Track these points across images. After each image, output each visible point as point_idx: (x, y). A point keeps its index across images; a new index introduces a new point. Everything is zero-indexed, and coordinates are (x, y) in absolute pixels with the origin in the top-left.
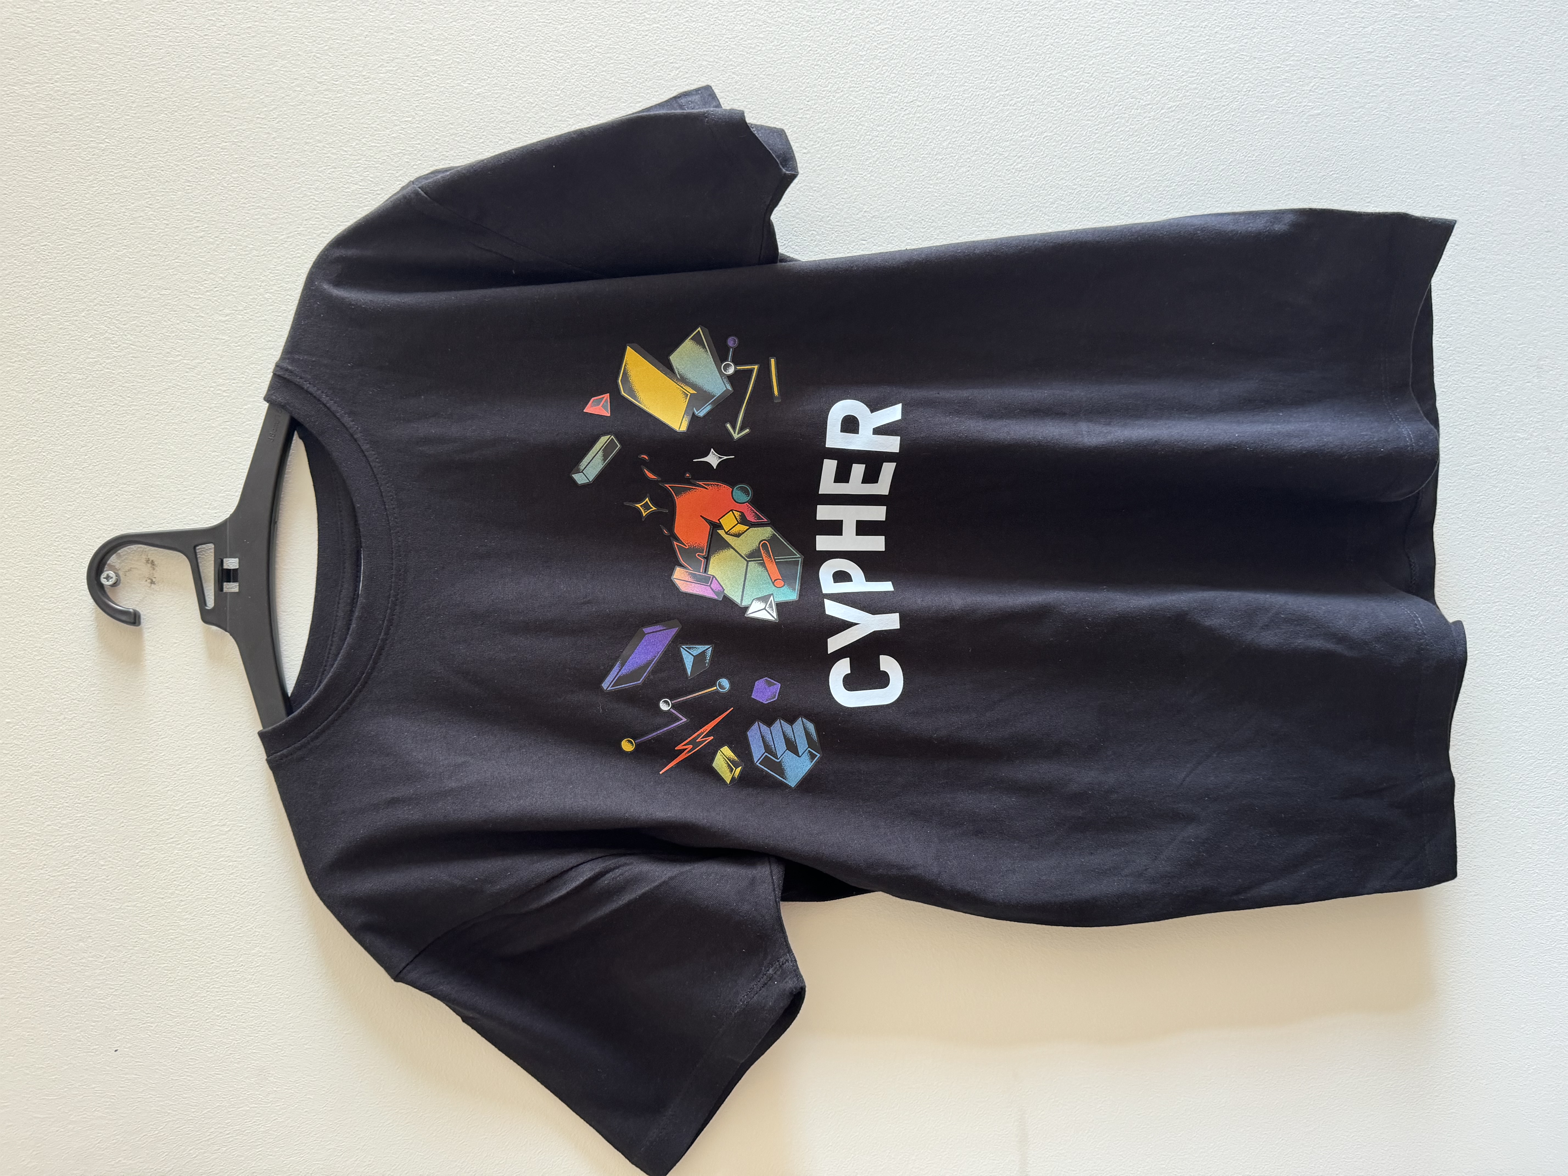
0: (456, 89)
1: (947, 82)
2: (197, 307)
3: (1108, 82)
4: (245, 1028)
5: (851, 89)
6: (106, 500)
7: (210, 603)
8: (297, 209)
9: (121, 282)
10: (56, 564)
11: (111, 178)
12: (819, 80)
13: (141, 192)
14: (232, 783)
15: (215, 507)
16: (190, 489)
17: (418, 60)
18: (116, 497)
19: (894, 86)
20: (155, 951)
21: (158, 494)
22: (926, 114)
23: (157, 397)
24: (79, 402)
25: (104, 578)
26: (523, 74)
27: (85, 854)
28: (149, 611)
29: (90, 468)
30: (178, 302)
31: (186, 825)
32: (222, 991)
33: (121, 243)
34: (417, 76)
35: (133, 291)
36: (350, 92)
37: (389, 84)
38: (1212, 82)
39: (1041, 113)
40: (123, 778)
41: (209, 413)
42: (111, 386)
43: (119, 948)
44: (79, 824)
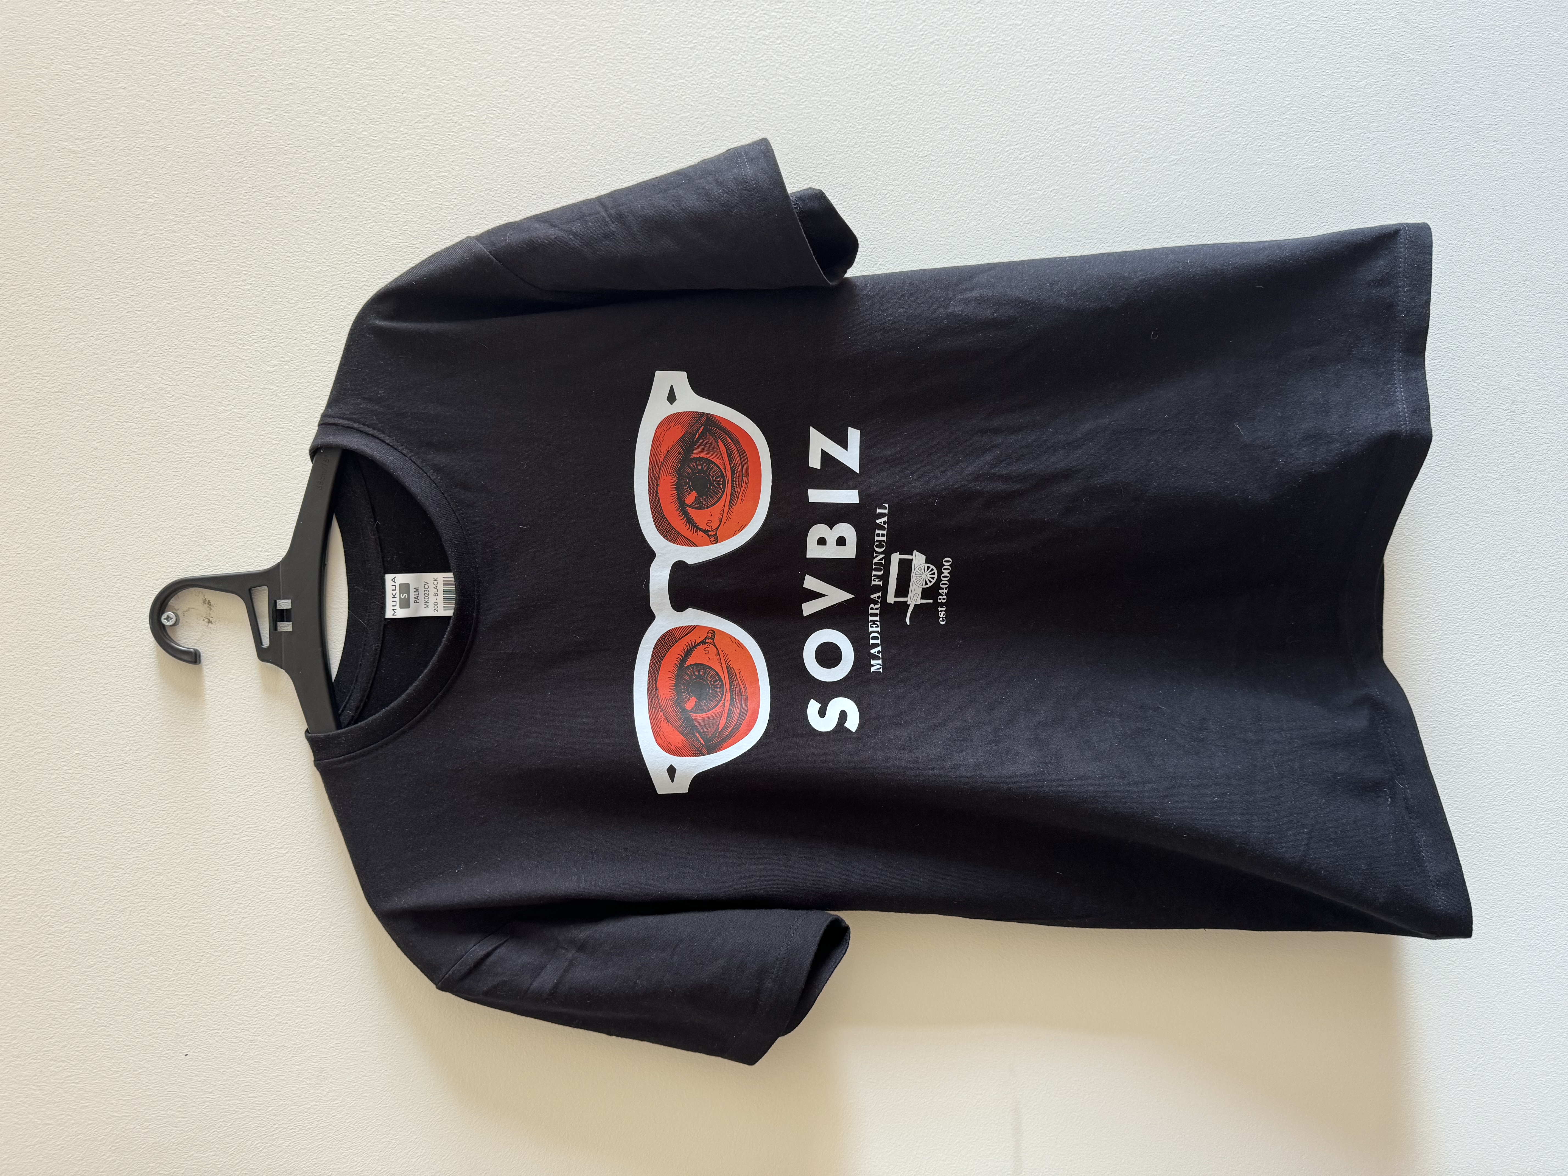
0: (491, 144)
1: (960, 137)
2: (246, 358)
3: (1113, 136)
4: (304, 1033)
5: (868, 144)
6: (164, 543)
7: (266, 642)
8: (339, 263)
9: (173, 334)
10: (118, 605)
11: (161, 232)
12: (838, 135)
13: (190, 246)
14: (288, 809)
15: (268, 550)
17: (453, 116)
18: (174, 541)
19: (909, 140)
21: (213, 538)
22: (939, 169)
23: (209, 445)
24: (136, 450)
25: (165, 619)
26: (555, 130)
27: (153, 875)
28: (207, 648)
29: (148, 513)
30: (228, 353)
31: (246, 848)
32: (283, 1000)
33: (171, 296)
34: (453, 132)
35: (184, 342)
36: (389, 147)
37: (426, 140)
38: (1213, 136)
39: (1049, 166)
40: (187, 804)
41: (260, 460)
42: (165, 435)
43: (186, 962)
44: (146, 848)
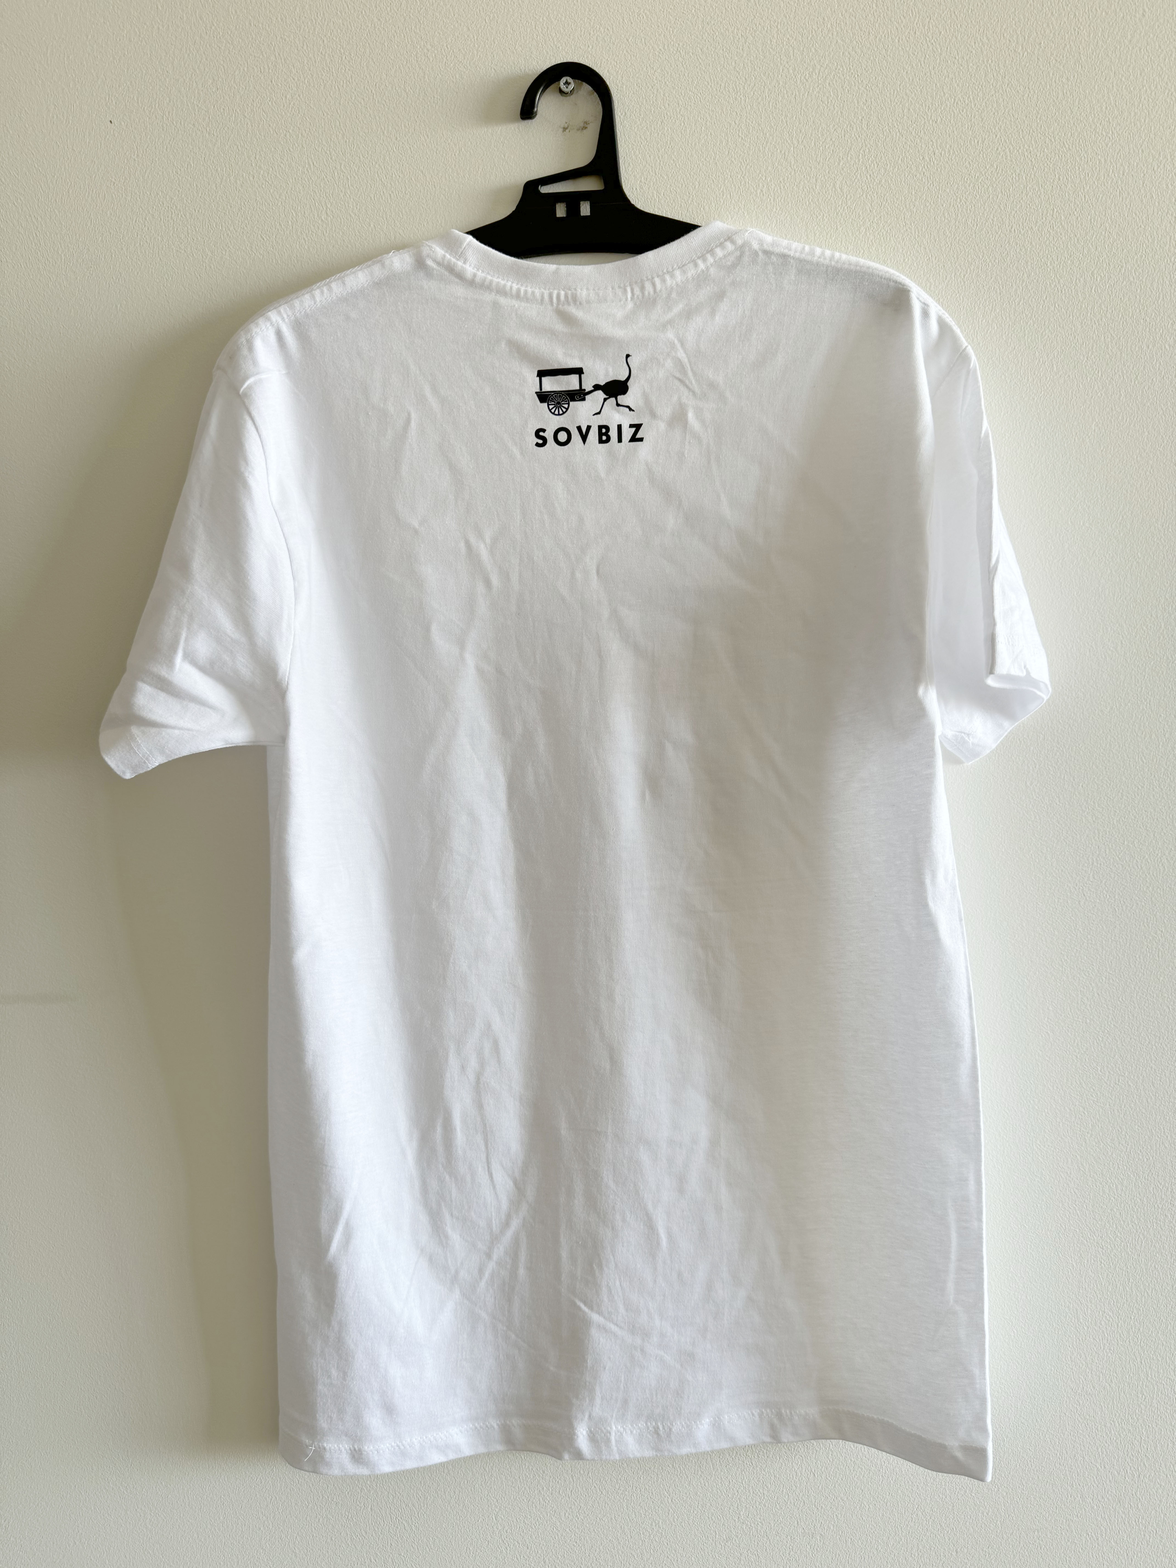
2: (849, 158)
4: (135, 245)
6: (648, 77)
7: (545, 190)
9: (874, 78)
10: (581, 31)
11: (985, 61)
14: (367, 220)
15: (642, 188)
16: (660, 161)
18: (650, 87)
20: (205, 155)
21: (655, 129)
23: (754, 122)
24: (747, 43)
25: (567, 79)
27: (296, 79)
28: (537, 128)
29: (680, 59)
30: (855, 138)
31: (326, 177)
32: (168, 221)
33: (915, 75)
35: (865, 90)
41: (739, 177)
42: (765, 74)
43: (207, 118)
